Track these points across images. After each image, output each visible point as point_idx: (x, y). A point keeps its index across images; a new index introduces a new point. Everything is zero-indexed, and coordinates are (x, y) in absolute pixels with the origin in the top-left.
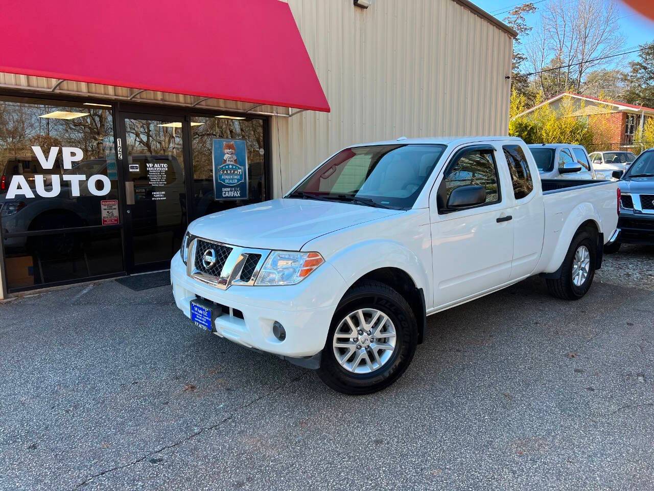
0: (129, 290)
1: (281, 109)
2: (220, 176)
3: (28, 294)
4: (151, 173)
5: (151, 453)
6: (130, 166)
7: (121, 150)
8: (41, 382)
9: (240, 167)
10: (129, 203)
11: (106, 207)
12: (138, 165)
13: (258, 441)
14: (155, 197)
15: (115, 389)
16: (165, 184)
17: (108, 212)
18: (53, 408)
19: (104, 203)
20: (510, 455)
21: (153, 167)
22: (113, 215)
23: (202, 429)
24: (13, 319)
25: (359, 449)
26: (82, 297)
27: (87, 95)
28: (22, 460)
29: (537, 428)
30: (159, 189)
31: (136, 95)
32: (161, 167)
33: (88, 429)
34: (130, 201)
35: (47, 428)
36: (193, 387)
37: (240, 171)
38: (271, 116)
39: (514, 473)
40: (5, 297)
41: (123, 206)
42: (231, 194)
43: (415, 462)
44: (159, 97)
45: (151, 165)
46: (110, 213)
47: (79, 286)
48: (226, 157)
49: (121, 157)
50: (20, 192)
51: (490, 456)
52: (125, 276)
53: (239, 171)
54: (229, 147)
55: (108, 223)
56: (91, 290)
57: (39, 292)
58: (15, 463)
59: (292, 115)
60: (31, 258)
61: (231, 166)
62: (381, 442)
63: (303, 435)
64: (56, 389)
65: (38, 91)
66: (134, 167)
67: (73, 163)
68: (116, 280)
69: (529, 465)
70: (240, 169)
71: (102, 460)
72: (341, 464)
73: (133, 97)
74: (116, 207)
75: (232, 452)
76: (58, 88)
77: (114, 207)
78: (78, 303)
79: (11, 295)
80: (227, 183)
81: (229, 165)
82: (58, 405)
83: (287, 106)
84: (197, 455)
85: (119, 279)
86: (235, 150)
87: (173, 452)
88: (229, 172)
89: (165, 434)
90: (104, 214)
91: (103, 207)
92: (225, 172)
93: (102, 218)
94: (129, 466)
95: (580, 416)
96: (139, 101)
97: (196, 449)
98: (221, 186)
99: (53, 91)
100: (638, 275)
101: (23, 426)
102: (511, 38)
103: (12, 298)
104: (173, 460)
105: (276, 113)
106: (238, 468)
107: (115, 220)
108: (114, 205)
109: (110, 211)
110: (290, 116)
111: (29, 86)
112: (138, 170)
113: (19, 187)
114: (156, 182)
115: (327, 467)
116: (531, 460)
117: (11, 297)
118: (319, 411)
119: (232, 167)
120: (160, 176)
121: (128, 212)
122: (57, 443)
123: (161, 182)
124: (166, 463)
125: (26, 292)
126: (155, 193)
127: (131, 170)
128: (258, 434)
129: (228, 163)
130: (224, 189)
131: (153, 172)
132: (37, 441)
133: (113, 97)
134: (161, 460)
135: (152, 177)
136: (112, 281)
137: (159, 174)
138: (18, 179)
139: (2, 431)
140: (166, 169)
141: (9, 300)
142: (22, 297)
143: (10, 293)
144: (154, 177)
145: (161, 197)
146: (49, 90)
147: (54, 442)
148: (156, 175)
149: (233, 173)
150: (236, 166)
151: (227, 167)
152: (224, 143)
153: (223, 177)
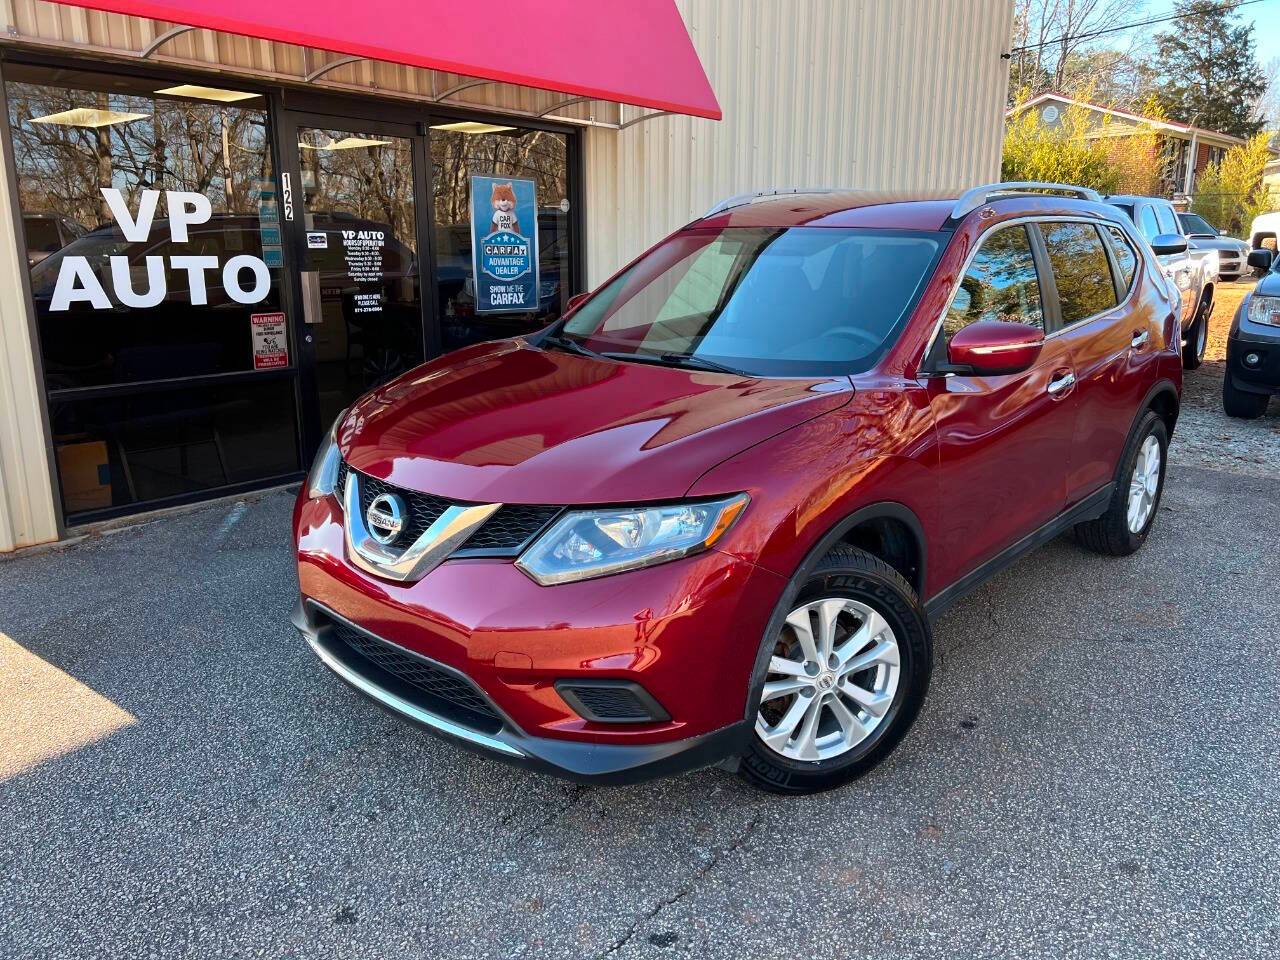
1: (603, 107)
2: (487, 258)
3: (109, 528)
4: (351, 251)
5: (638, 920)
6: (309, 235)
7: (290, 200)
8: (264, 744)
9: (524, 239)
10: (309, 318)
11: (261, 330)
12: (325, 235)
14: (360, 307)
16: (379, 277)
17: (265, 340)
18: (332, 810)
19: (256, 320)
21: (355, 238)
22: (275, 346)
23: (715, 852)
25: (1102, 889)
26: (232, 531)
27: (216, 68)
30: (368, 288)
31: (321, 74)
32: (371, 239)
34: (312, 314)
35: (349, 863)
37: (524, 247)
38: (585, 128)
40: (62, 536)
41: (297, 326)
42: (506, 299)
44: (365, 78)
45: (351, 234)
46: (269, 341)
47: (216, 506)
48: (497, 216)
49: (291, 215)
50: (80, 296)
53: (522, 247)
54: (504, 195)
55: (267, 364)
56: (245, 516)
57: (131, 523)
59: (629, 123)
60: (102, 444)
61: (506, 238)
62: (1137, 868)
63: (951, 858)
65: (113, 57)
66: (316, 237)
67: (190, 227)
68: (288, 490)
70: (524, 243)
72: (1090, 928)
73: (316, 78)
74: (282, 327)
75: (823, 909)
76: (156, 51)
77: (277, 329)
78: (231, 546)
79: (73, 530)
80: (499, 276)
81: (503, 234)
82: (340, 802)
83: (616, 99)
84: (749, 920)
85: (295, 488)
86: (513, 201)
87: (690, 915)
88: (502, 250)
89: (637, 866)
90: (258, 344)
91: (255, 329)
92: (496, 251)
93: (255, 353)
96: (327, 85)
97: (735, 904)
98: (487, 282)
99: (146, 57)
103: (78, 536)
104: (702, 936)
105: (595, 118)
107: (281, 359)
108: (278, 324)
109: (270, 337)
110: (622, 127)
111: (91, 43)
112: (325, 246)
113: (78, 285)
114: (362, 272)
117: (75, 536)
118: (944, 796)
119: (509, 239)
120: (371, 259)
121: (308, 339)
122: (399, 902)
123: (371, 271)
124: (691, 946)
125: (104, 523)
126: (360, 297)
127: (310, 246)
128: (849, 859)
129: (501, 229)
130: (493, 289)
131: (354, 251)
132: (346, 900)
133: (273, 76)
134: (674, 938)
135: (353, 261)
136: (280, 493)
137: (367, 253)
138: (74, 266)
139: (243, 876)
140: (381, 244)
141: (70, 541)
142: (97, 535)
143: (71, 526)
144: (357, 261)
145: (371, 307)
146: (137, 54)
147: (389, 900)
148: (362, 256)
149: (511, 253)
150: (516, 238)
151: (499, 239)
152: (494, 185)
153: (491, 262)
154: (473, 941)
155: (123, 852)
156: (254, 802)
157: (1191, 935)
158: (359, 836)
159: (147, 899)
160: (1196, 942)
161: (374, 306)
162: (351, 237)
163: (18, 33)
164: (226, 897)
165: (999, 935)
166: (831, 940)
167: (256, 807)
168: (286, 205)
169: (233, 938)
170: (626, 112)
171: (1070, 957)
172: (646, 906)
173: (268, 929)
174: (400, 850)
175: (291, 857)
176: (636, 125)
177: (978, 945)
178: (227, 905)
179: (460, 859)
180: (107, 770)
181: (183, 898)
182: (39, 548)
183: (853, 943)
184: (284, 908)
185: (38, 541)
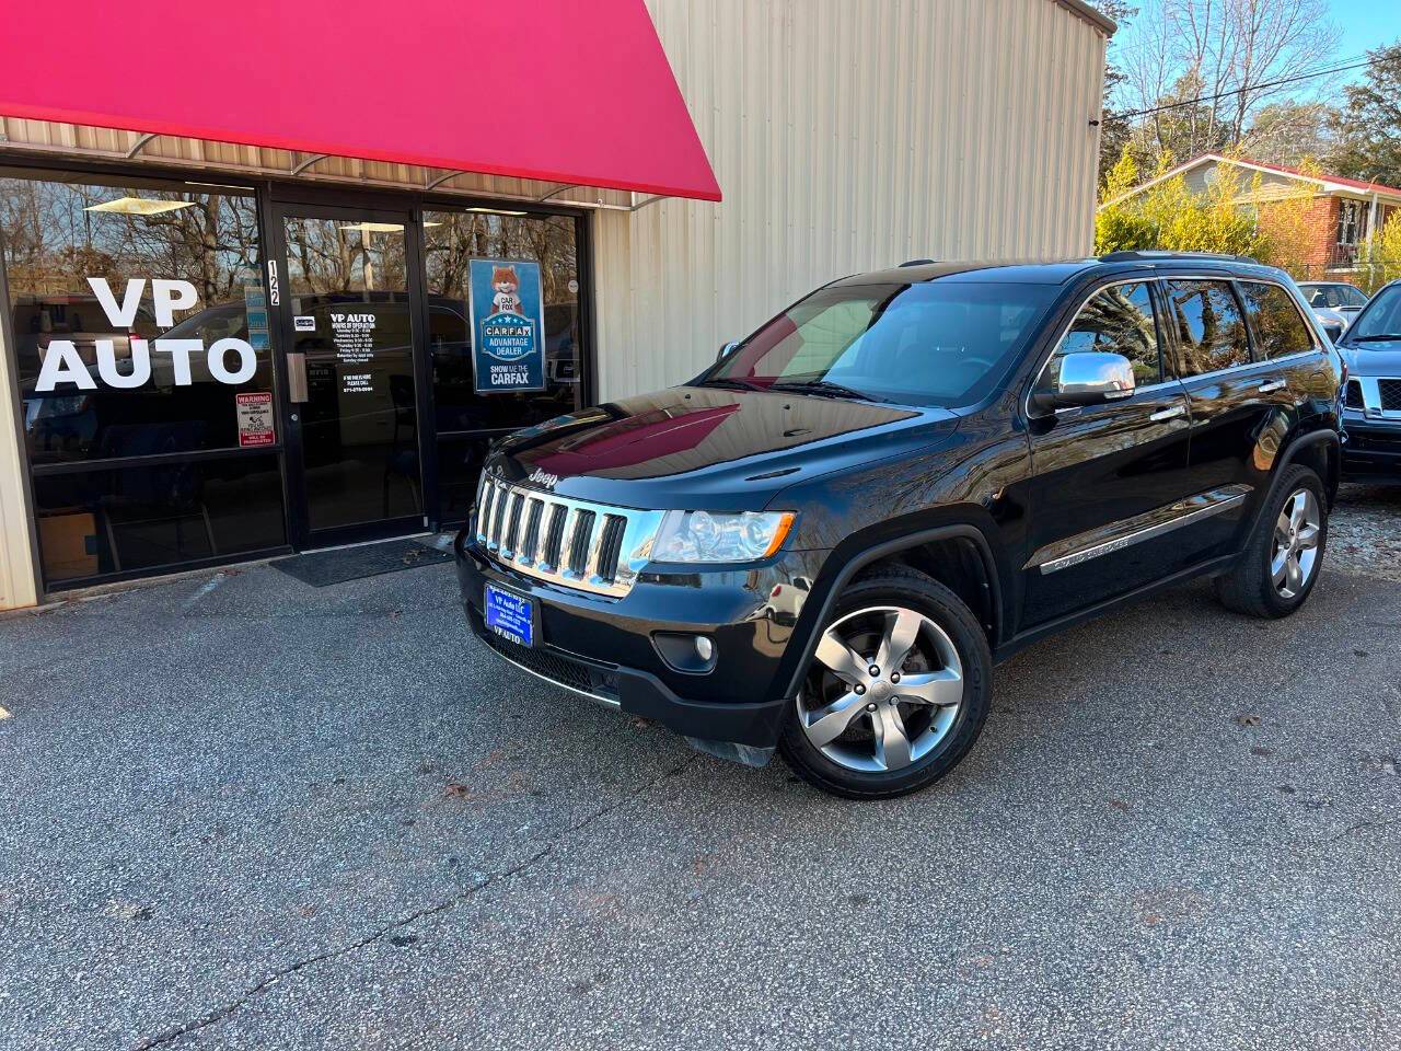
0: (302, 586)
1: (611, 192)
2: (487, 339)
3: (87, 595)
4: (340, 333)
5: (392, 925)
6: (296, 319)
7: (276, 285)
8: (142, 780)
9: (528, 320)
10: (295, 398)
11: (247, 409)
12: (313, 318)
13: (610, 899)
14: (350, 387)
15: (299, 794)
16: (370, 358)
17: (251, 419)
18: (174, 833)
19: (242, 399)
20: (1131, 925)
21: (345, 321)
22: (262, 424)
23: (491, 877)
24: (62, 647)
25: (821, 916)
26: (202, 600)
27: (203, 165)
28: (124, 943)
29: (1181, 868)
30: (359, 369)
31: (308, 165)
32: (362, 321)
33: (253, 876)
34: (298, 394)
35: (168, 875)
36: (463, 790)
37: (528, 328)
38: (593, 210)
39: (1141, 960)
40: (40, 601)
41: (283, 405)
42: (508, 379)
43: (937, 940)
44: (353, 171)
45: (340, 317)
46: (255, 421)
47: (196, 577)
48: (498, 299)
49: (277, 300)
50: (64, 377)
51: (1089, 927)
52: (292, 556)
53: (525, 328)
54: (505, 277)
55: (253, 443)
56: (220, 586)
57: (112, 591)
58: (109, 948)
59: (639, 206)
60: (90, 516)
61: (508, 319)
62: (865, 900)
63: (701, 888)
64: (175, 794)
65: (99, 158)
66: (304, 321)
67: (175, 313)
68: (270, 563)
69: (1169, 944)
70: (528, 324)
71: (292, 941)
72: (786, 945)
73: (301, 170)
74: (269, 407)
75: (558, 923)
76: (141, 151)
77: (263, 408)
78: (196, 613)
79: (52, 596)
80: (501, 356)
81: (505, 315)
82: (185, 828)
83: (628, 187)
84: (488, 928)
85: (279, 561)
86: (516, 283)
87: (438, 924)
88: (504, 331)
89: (415, 886)
90: (243, 422)
91: (240, 408)
92: (497, 332)
93: (240, 431)
94: (349, 953)
95: (1268, 844)
96: (312, 177)
97: (483, 916)
98: (487, 362)
99: (130, 157)
100: (1372, 549)
101: (116, 872)
102: (1100, 37)
103: (56, 602)
104: (439, 939)
105: (604, 202)
106: (575, 954)
107: (267, 437)
108: (264, 403)
109: (256, 416)
110: (633, 210)
111: (79, 146)
112: (313, 329)
113: (64, 366)
114: (352, 353)
115: (758, 952)
116: (1173, 934)
117: (53, 602)
118: (730, 837)
119: (512, 321)
120: (361, 340)
121: (294, 417)
122: (193, 906)
123: (361, 353)
124: (425, 946)
125: (83, 590)
126: (349, 378)
127: (298, 329)
128: (608, 885)
129: (502, 311)
130: (494, 369)
131: (344, 333)
132: (150, 903)
133: (259, 171)
134: (413, 940)
135: (342, 343)
136: (262, 566)
137: (357, 336)
138: (60, 350)
139: (73, 882)
140: (373, 326)
141: (48, 606)
142: (75, 599)
143: (50, 592)
144: (347, 343)
145: (361, 387)
146: (123, 155)
147: (186, 904)
148: (351, 338)
149: (513, 333)
150: (520, 319)
151: (500, 320)
152: (494, 267)
153: (492, 343)
156: (110, 827)
157: (875, 954)
158: (187, 854)
161: (364, 386)
162: (340, 320)
163: (9, 140)
164: (52, 896)
165: (701, 947)
166: (550, 946)
168: (272, 291)
169: (42, 925)
170: (636, 198)
172: (404, 916)
173: (74, 921)
175: (121, 868)
176: (650, 206)
178: (49, 902)
179: (264, 875)
182: (18, 612)
184: (96, 906)
185: (17, 606)
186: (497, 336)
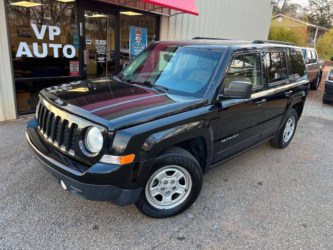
1: (166, 10)
2: (133, 49)
3: (30, 117)
4: (97, 45)
5: (174, 233)
6: (86, 40)
7: (82, 30)
9: (143, 45)
10: (85, 63)
11: (72, 65)
12: (91, 40)
13: (234, 224)
16: (104, 53)
17: (73, 68)
19: (71, 63)
21: (99, 42)
22: (76, 70)
25: (297, 231)
28: (95, 239)
30: (101, 56)
32: (103, 42)
35: (96, 213)
38: (161, 15)
40: (17, 118)
41: (82, 65)
45: (98, 41)
48: (137, 38)
49: (82, 35)
50: (24, 53)
53: (143, 47)
54: (138, 32)
55: (73, 75)
58: (91, 241)
60: (29, 94)
61: (138, 44)
63: (257, 220)
66: (88, 41)
67: (55, 36)
70: (143, 46)
74: (78, 65)
77: (77, 65)
79: (20, 116)
80: (136, 54)
81: (138, 43)
86: (141, 34)
87: (188, 232)
88: (137, 48)
90: (71, 69)
91: (71, 65)
92: (136, 47)
93: (70, 72)
94: (167, 243)
98: (133, 56)
104: (192, 238)
105: (164, 13)
107: (77, 73)
108: (77, 64)
109: (75, 68)
110: (171, 16)
112: (91, 43)
113: (24, 50)
114: (100, 51)
117: (21, 118)
120: (102, 48)
121: (85, 69)
123: (103, 51)
124: (189, 241)
125: (29, 115)
126: (99, 58)
127: (87, 43)
128: (230, 219)
129: (137, 42)
130: (134, 58)
132: (96, 223)
134: (184, 238)
137: (102, 46)
138: (23, 45)
139: (68, 215)
140: (105, 44)
141: (19, 120)
142: (27, 118)
143: (20, 115)
144: (99, 48)
145: (102, 61)
147: (107, 224)
148: (100, 47)
149: (140, 48)
150: (141, 44)
152: (136, 29)
153: (134, 51)
154: (130, 236)
155: (35, 206)
157: (321, 245)
158: (99, 205)
159: (42, 220)
160: (323, 247)
161: (103, 61)
162: (97, 42)
164: (63, 220)
165: (271, 242)
166: (226, 241)
167: (71, 196)
168: (81, 32)
169: (65, 232)
170: (173, 12)
171: (290, 249)
172: (176, 229)
173: (75, 230)
174: (110, 210)
175: (81, 210)
176: (175, 16)
177: (265, 245)
178: (64, 223)
179: (126, 213)
180: (31, 183)
181: (52, 220)
182: (11, 121)
183: (232, 242)
184: (79, 224)
185: (11, 119)
186: (136, 49)
